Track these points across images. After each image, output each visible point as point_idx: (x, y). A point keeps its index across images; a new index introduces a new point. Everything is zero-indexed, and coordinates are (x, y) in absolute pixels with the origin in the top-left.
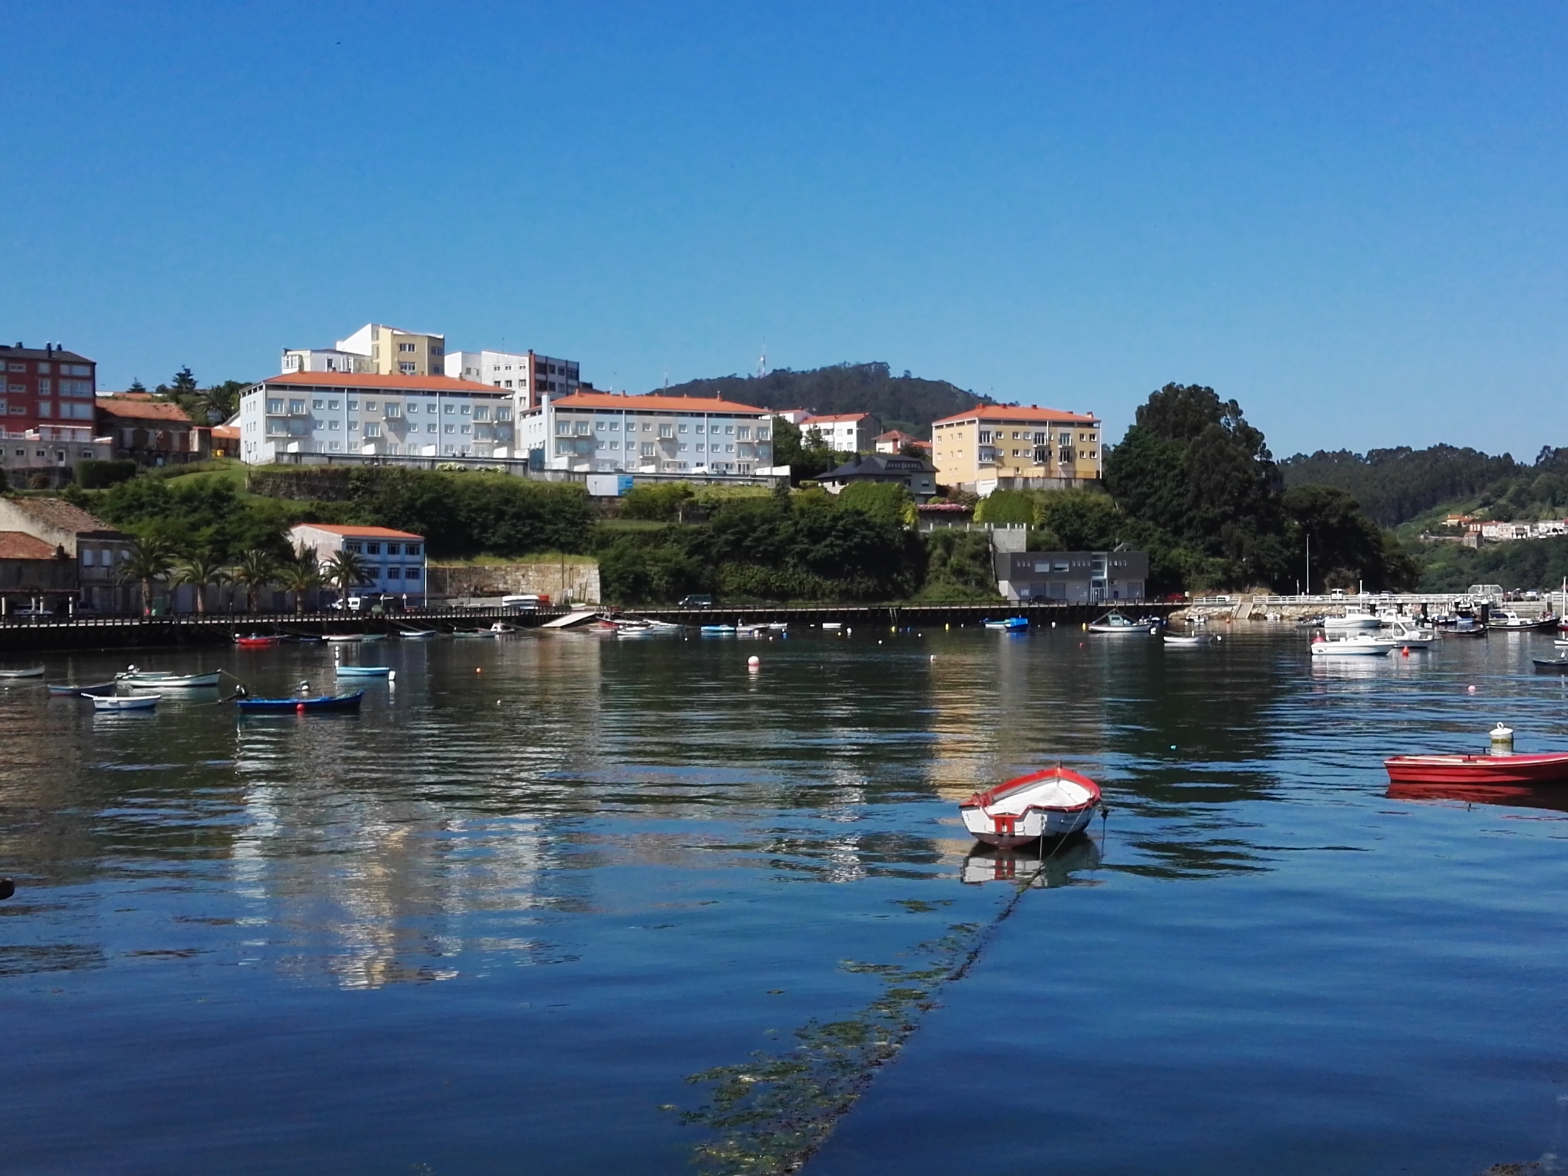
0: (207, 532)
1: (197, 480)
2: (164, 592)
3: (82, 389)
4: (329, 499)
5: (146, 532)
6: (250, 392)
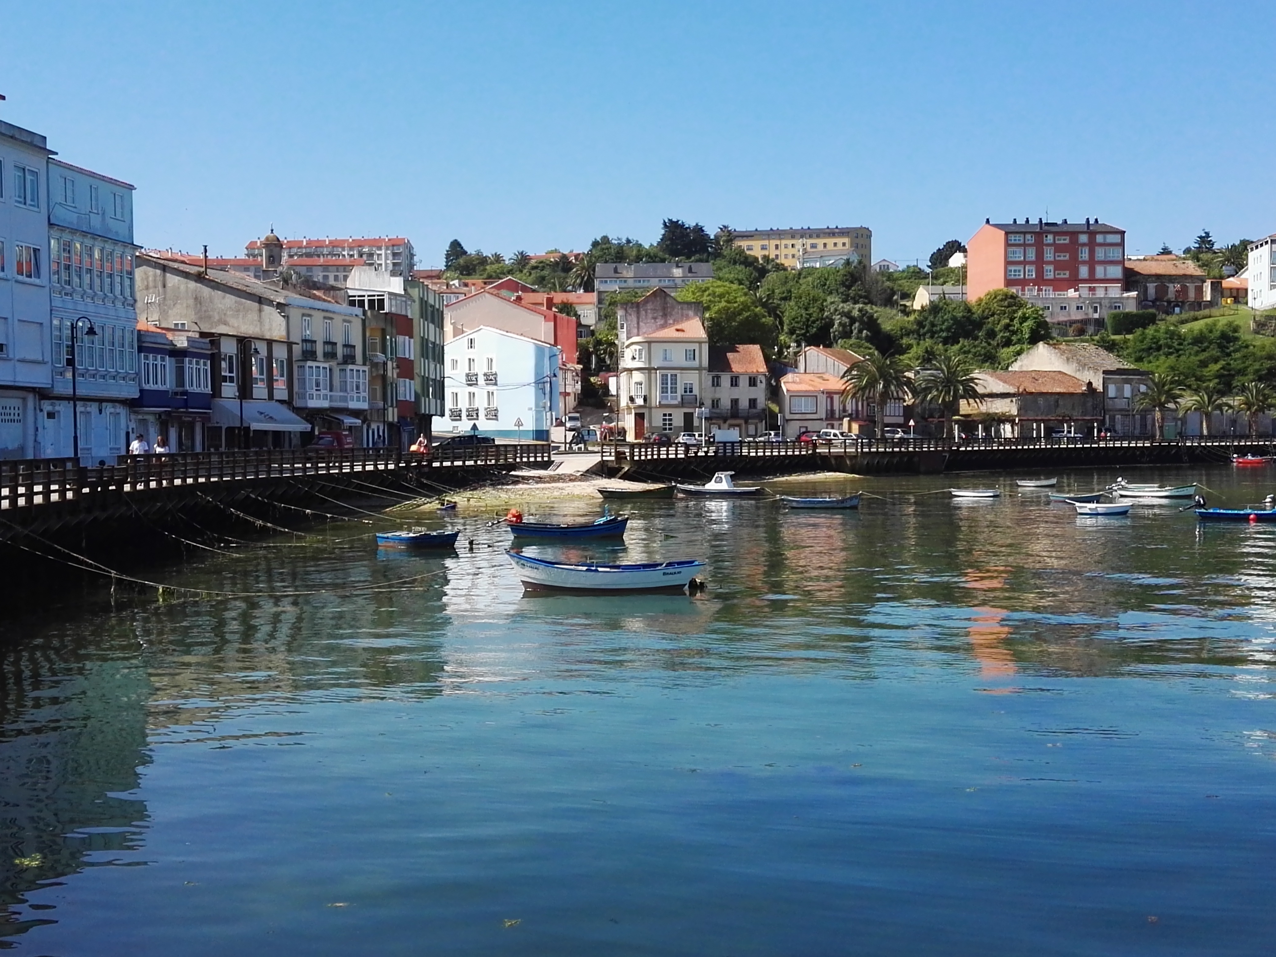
0: (1215, 368)
1: (1207, 324)
2: (1176, 419)
3: (1114, 254)
5: (1160, 369)
6: (1257, 248)
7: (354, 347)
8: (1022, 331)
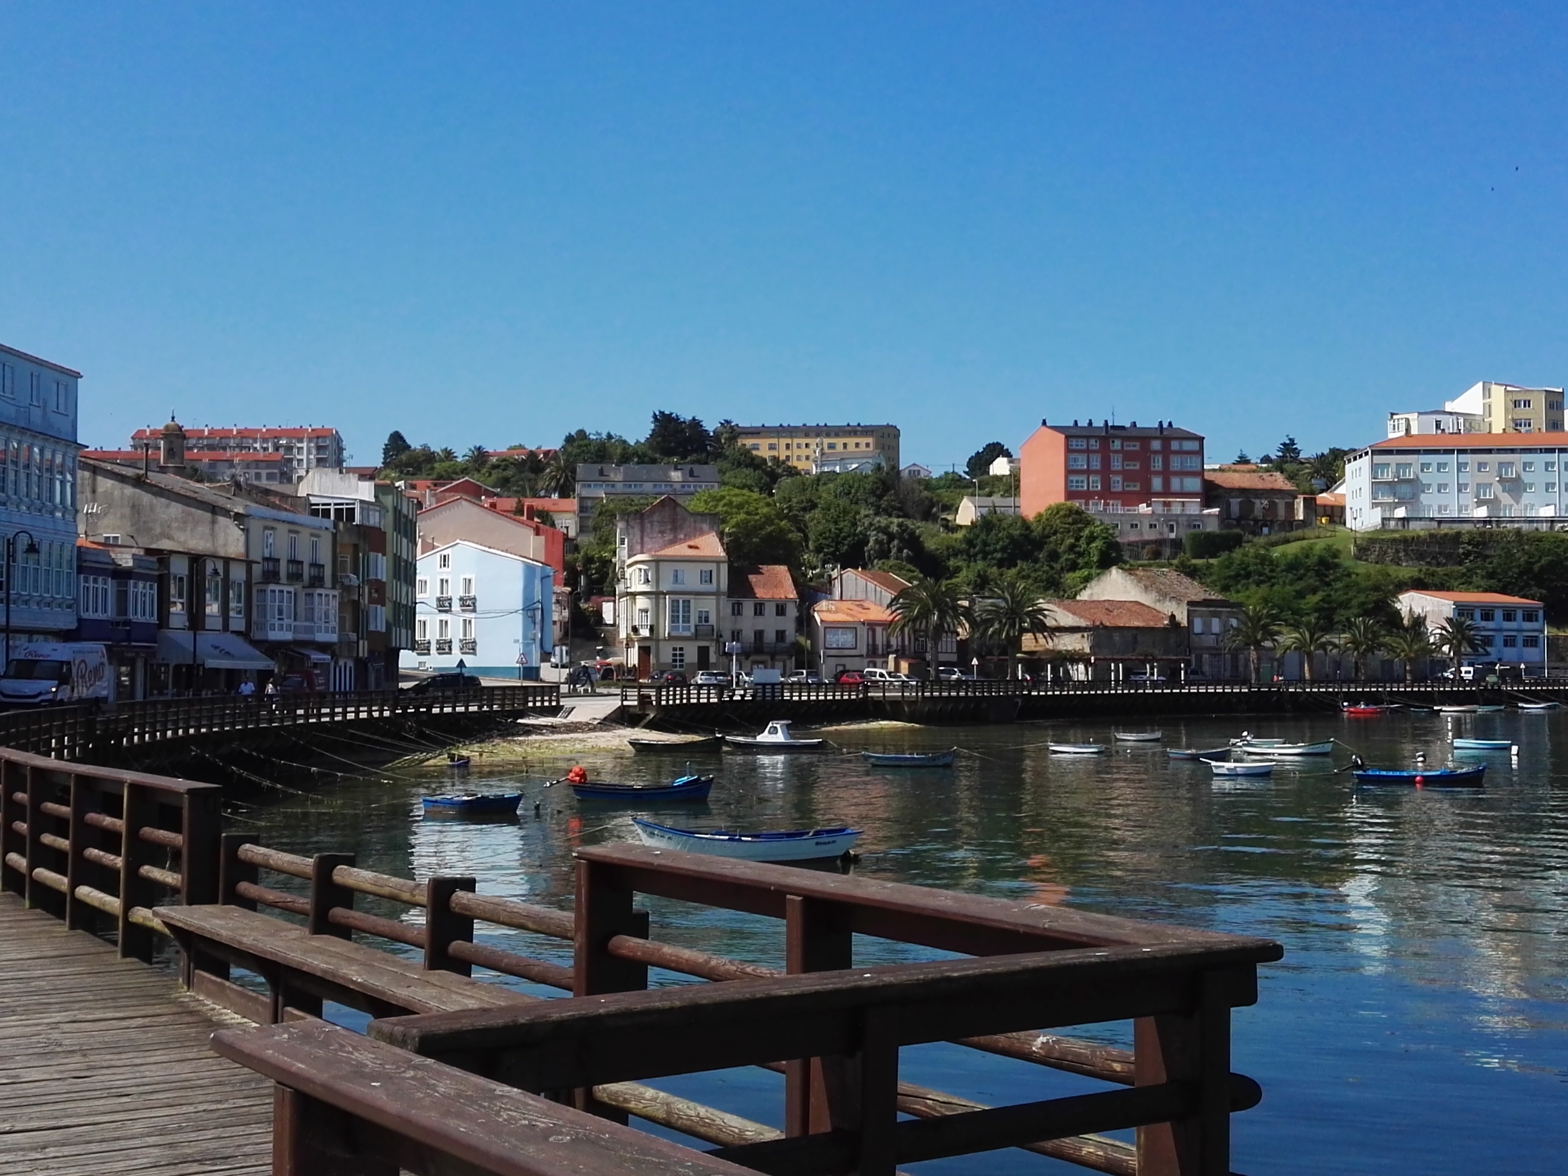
0: (1313, 599)
1: (1303, 548)
2: (1272, 660)
3: (1192, 463)
4: (1438, 564)
5: (1253, 600)
6: (1355, 459)
7: (323, 566)
8: (1089, 553)
